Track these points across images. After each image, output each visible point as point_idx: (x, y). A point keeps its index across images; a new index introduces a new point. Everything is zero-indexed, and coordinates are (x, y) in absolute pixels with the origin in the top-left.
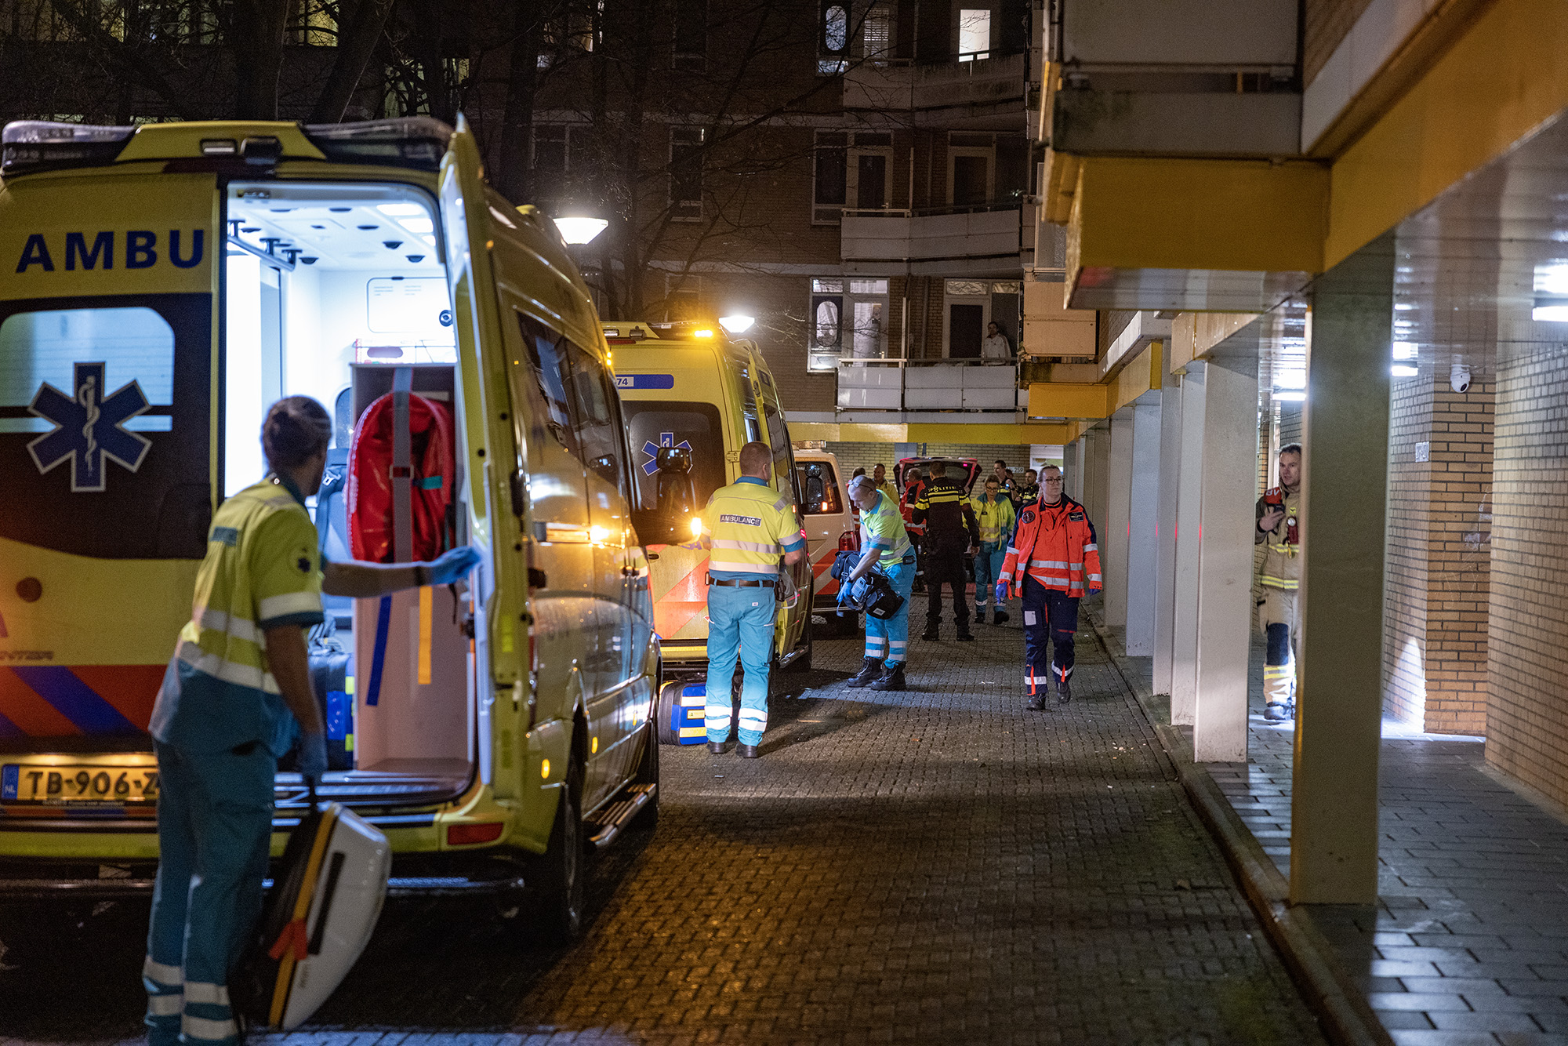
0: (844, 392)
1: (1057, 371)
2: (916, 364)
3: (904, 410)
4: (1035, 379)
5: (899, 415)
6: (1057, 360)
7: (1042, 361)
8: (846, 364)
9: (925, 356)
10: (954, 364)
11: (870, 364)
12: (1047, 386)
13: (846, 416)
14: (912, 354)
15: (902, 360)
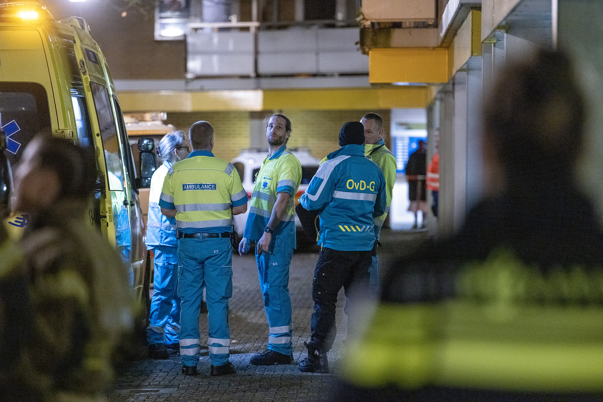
0: (194, 59)
1: (397, 36)
2: (269, 28)
3: (258, 76)
4: (375, 45)
5: (252, 82)
6: (397, 25)
7: (382, 26)
8: (196, 29)
9: (279, 19)
10: (308, 26)
11: (221, 30)
12: (388, 51)
13: (198, 84)
14: (264, 17)
15: (253, 25)
